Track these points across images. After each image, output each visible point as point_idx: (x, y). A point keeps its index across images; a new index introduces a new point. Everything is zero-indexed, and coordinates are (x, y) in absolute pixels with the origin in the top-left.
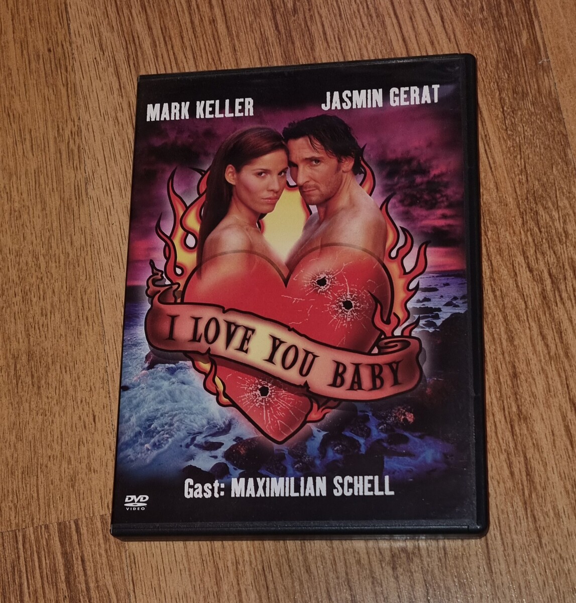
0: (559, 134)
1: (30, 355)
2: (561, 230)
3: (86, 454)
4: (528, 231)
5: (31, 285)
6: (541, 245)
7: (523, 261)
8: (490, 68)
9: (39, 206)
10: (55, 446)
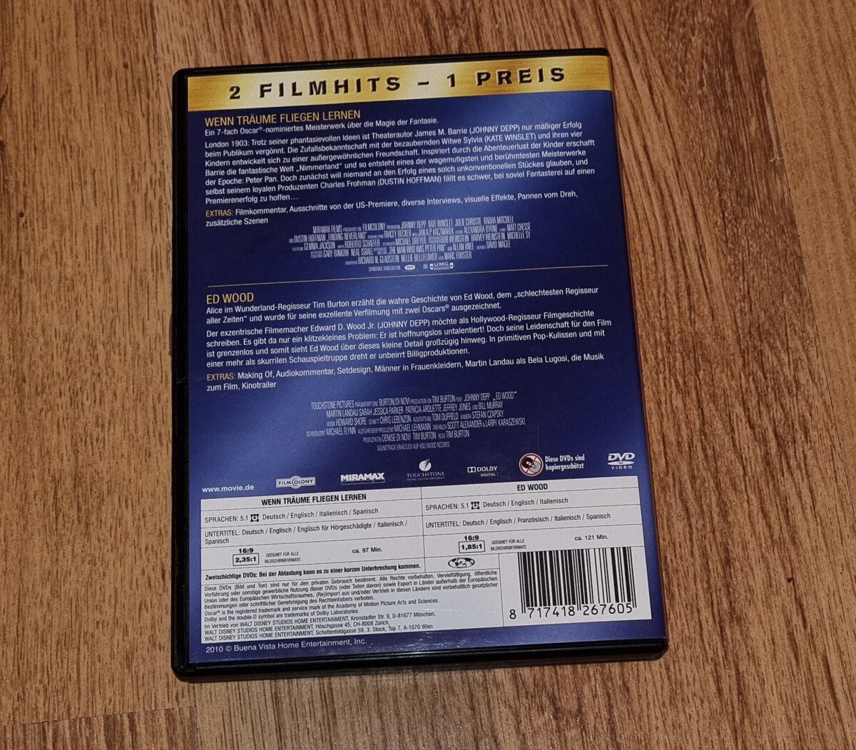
0: (792, 255)
1: (77, 479)
2: (790, 378)
3: (149, 622)
4: (749, 375)
5: (84, 382)
6: (766, 395)
7: (743, 414)
8: (708, 160)
9: (101, 276)
10: (106, 607)
